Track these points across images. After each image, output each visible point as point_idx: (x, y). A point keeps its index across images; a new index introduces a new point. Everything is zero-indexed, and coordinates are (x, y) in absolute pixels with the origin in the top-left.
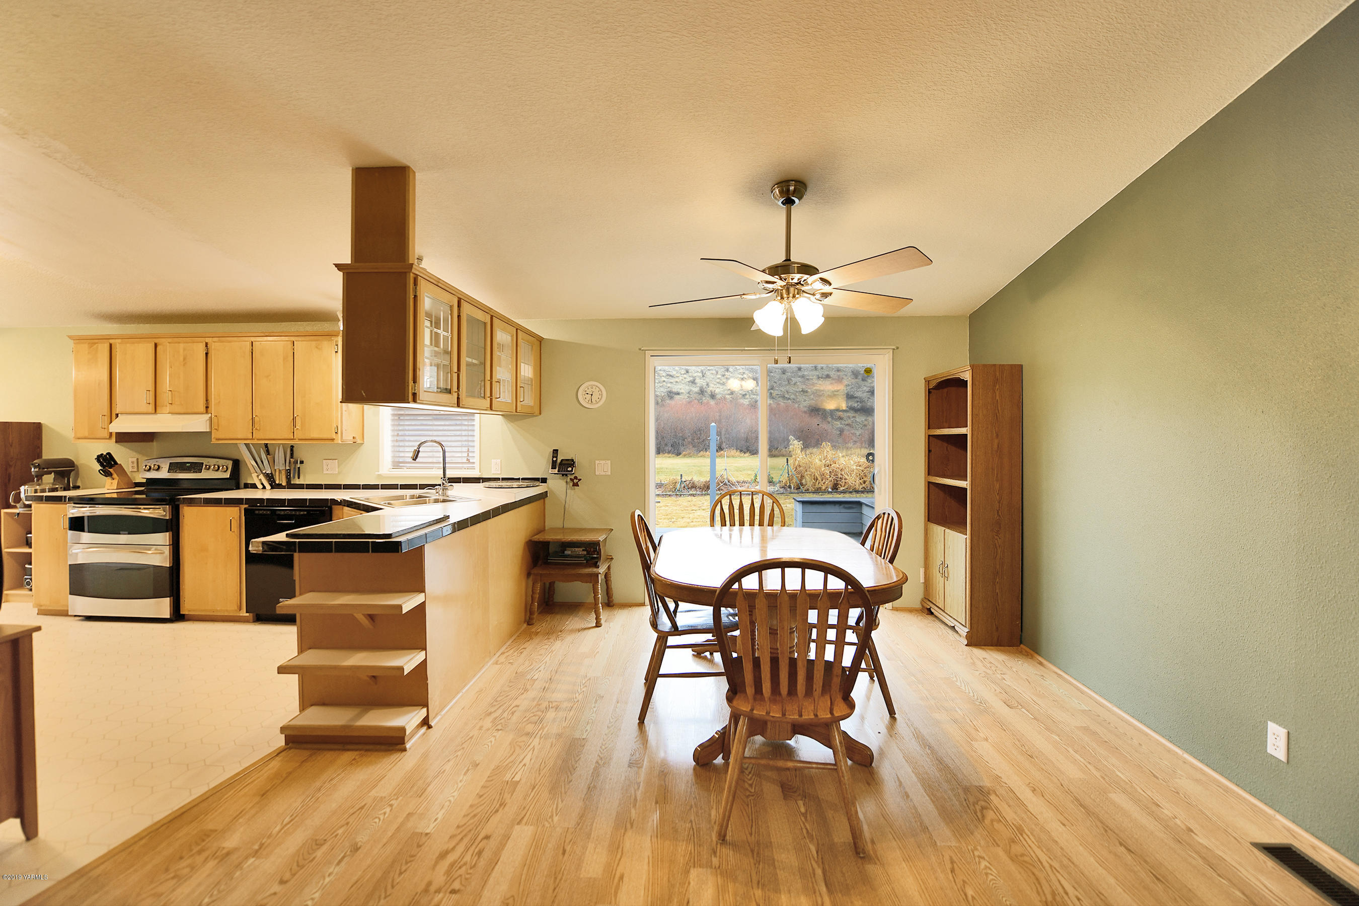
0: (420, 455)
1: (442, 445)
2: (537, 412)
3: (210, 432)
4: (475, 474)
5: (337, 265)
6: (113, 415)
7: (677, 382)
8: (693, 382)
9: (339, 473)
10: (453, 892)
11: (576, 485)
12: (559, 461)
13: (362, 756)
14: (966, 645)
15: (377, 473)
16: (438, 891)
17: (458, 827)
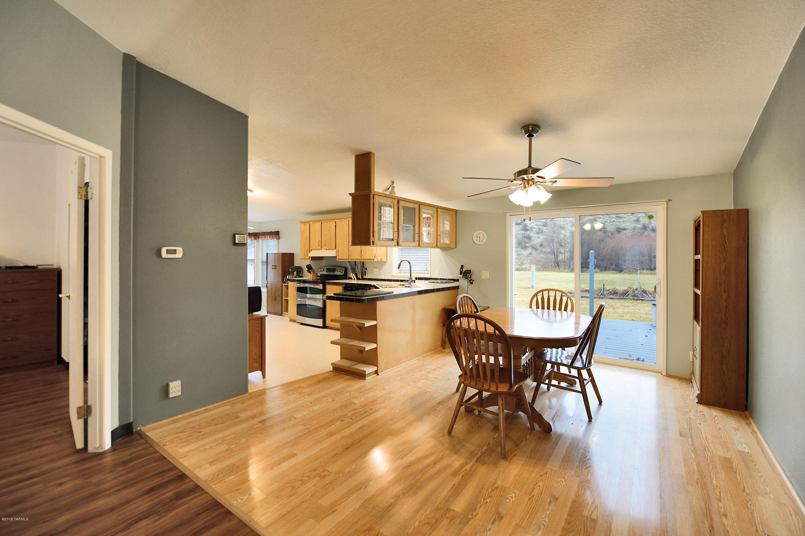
0: (401, 266)
1: (409, 263)
2: (453, 246)
3: (336, 257)
4: (428, 276)
5: (350, 194)
6: (310, 250)
7: (624, 221)
8: (638, 221)
9: (379, 274)
10: (351, 419)
11: (471, 283)
12: (464, 271)
13: (351, 378)
14: (697, 403)
15: (392, 274)
16: (347, 417)
17: (365, 404)
